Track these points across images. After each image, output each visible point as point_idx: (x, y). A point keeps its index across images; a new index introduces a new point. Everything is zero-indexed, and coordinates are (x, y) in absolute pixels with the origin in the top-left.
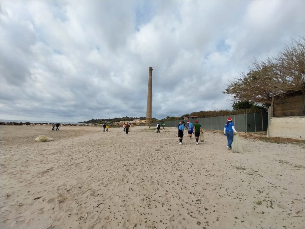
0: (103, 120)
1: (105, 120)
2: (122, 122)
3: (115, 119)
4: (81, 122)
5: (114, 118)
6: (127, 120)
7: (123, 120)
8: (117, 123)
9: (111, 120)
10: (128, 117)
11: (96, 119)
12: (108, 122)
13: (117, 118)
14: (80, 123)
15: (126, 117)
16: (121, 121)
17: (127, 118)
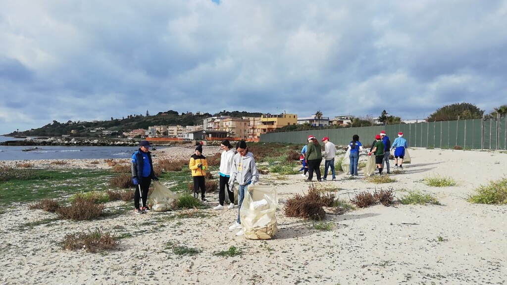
0: (88, 125)
1: (96, 124)
2: (157, 128)
3: (131, 119)
4: (15, 134)
5: (126, 117)
6: (174, 123)
7: (158, 124)
8: (138, 132)
9: (115, 123)
10: (176, 113)
11: (65, 122)
12: (106, 132)
13: (138, 117)
14: (11, 135)
15: (171, 112)
16: (152, 125)
17: (172, 116)
